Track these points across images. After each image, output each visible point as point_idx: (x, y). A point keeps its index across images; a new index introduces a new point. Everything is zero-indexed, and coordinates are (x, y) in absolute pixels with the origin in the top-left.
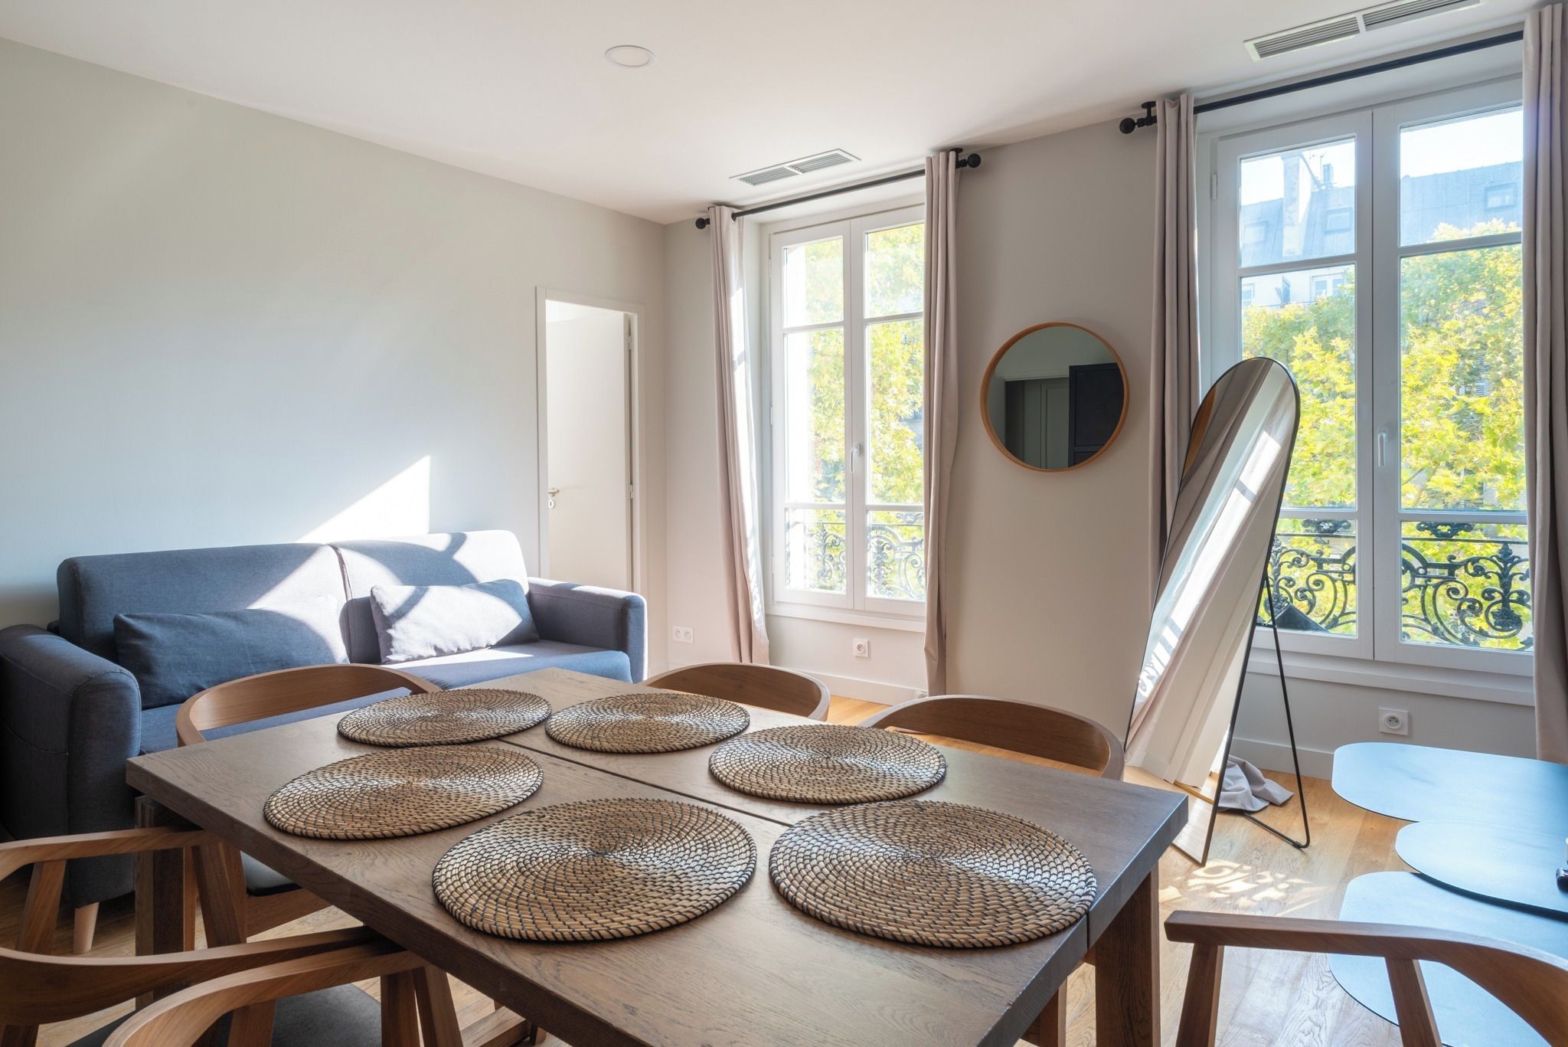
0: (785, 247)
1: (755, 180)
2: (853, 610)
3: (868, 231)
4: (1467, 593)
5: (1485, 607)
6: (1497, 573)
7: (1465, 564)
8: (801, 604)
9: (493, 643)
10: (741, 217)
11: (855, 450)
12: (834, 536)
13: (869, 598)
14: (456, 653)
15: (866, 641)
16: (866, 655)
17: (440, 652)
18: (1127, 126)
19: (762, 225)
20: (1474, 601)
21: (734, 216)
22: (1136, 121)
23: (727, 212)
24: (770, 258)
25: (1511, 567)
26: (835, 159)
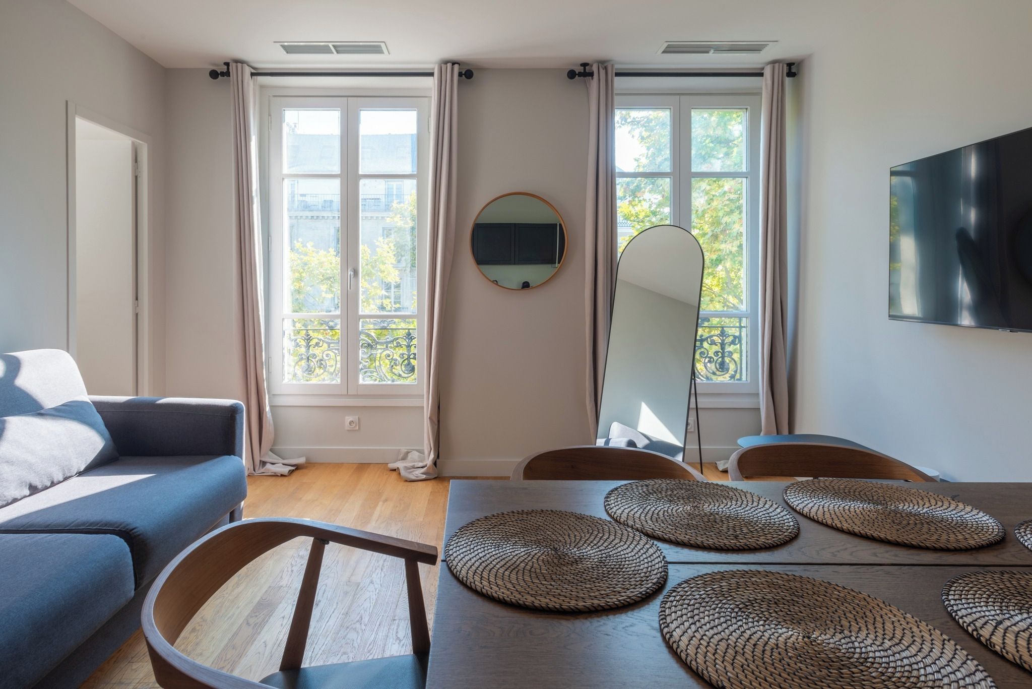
0: (284, 109)
1: (289, 49)
2: (347, 395)
3: (361, 109)
4: (708, 354)
5: (715, 360)
6: (720, 343)
7: (707, 339)
8: (300, 395)
9: (82, 468)
10: (255, 77)
11: (350, 273)
12: (318, 339)
13: (361, 385)
14: (50, 487)
15: (357, 417)
16: (357, 428)
17: (34, 490)
18: (572, 74)
19: (262, 87)
20: (711, 358)
21: (252, 74)
22: (577, 73)
23: (248, 71)
24: (270, 115)
25: (726, 339)
26: (375, 49)
